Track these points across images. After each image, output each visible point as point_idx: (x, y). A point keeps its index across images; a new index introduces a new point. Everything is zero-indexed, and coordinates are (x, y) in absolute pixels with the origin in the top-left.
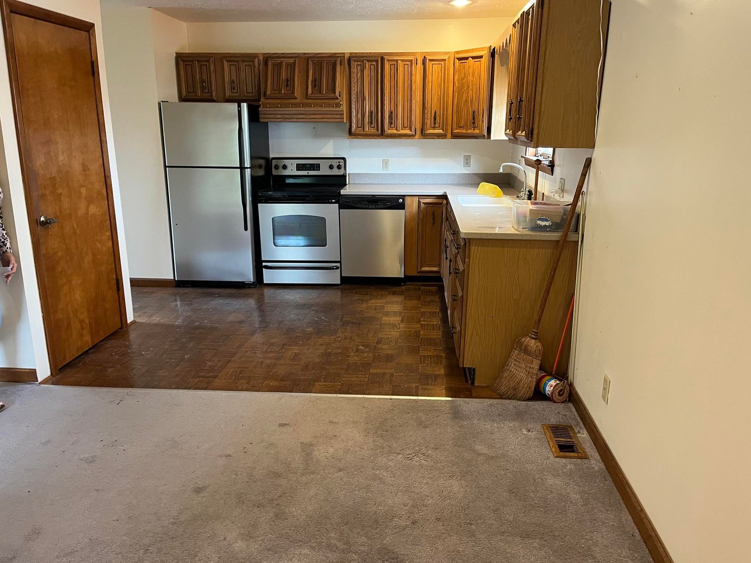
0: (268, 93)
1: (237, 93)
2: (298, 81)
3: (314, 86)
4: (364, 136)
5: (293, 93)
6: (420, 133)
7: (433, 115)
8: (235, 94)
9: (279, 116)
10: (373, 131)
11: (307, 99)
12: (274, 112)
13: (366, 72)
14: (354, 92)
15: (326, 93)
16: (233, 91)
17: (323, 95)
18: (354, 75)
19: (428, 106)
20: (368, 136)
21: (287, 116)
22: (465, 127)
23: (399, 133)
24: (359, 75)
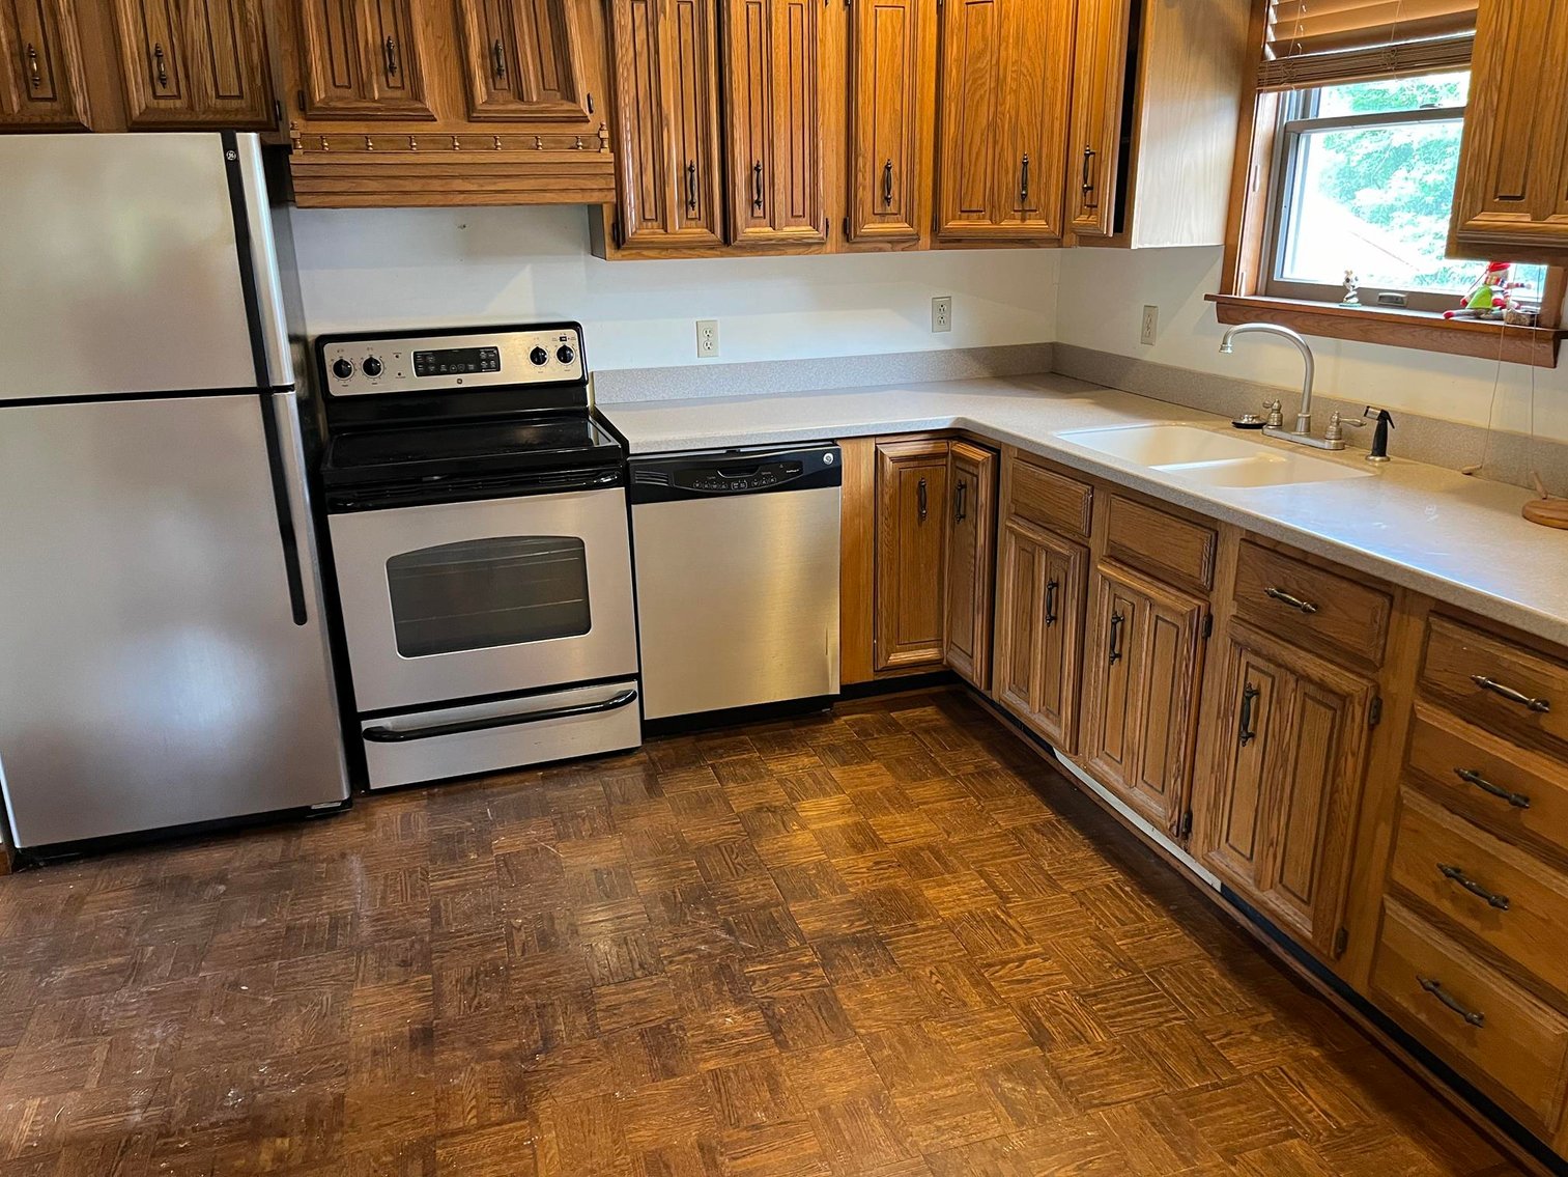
0: (319, 95)
1: (179, 97)
2: (428, 54)
3: (495, 73)
4: (663, 249)
5: (417, 95)
6: (840, 235)
7: (879, 173)
8: (170, 103)
9: (373, 186)
10: (698, 232)
11: (470, 119)
12: (350, 171)
13: (667, 29)
14: (626, 100)
15: (538, 98)
16: (160, 91)
17: (534, 107)
18: (623, 38)
19: (864, 143)
20: (676, 249)
21: (409, 186)
22: (993, 209)
23: (780, 234)
24: (641, 35)
